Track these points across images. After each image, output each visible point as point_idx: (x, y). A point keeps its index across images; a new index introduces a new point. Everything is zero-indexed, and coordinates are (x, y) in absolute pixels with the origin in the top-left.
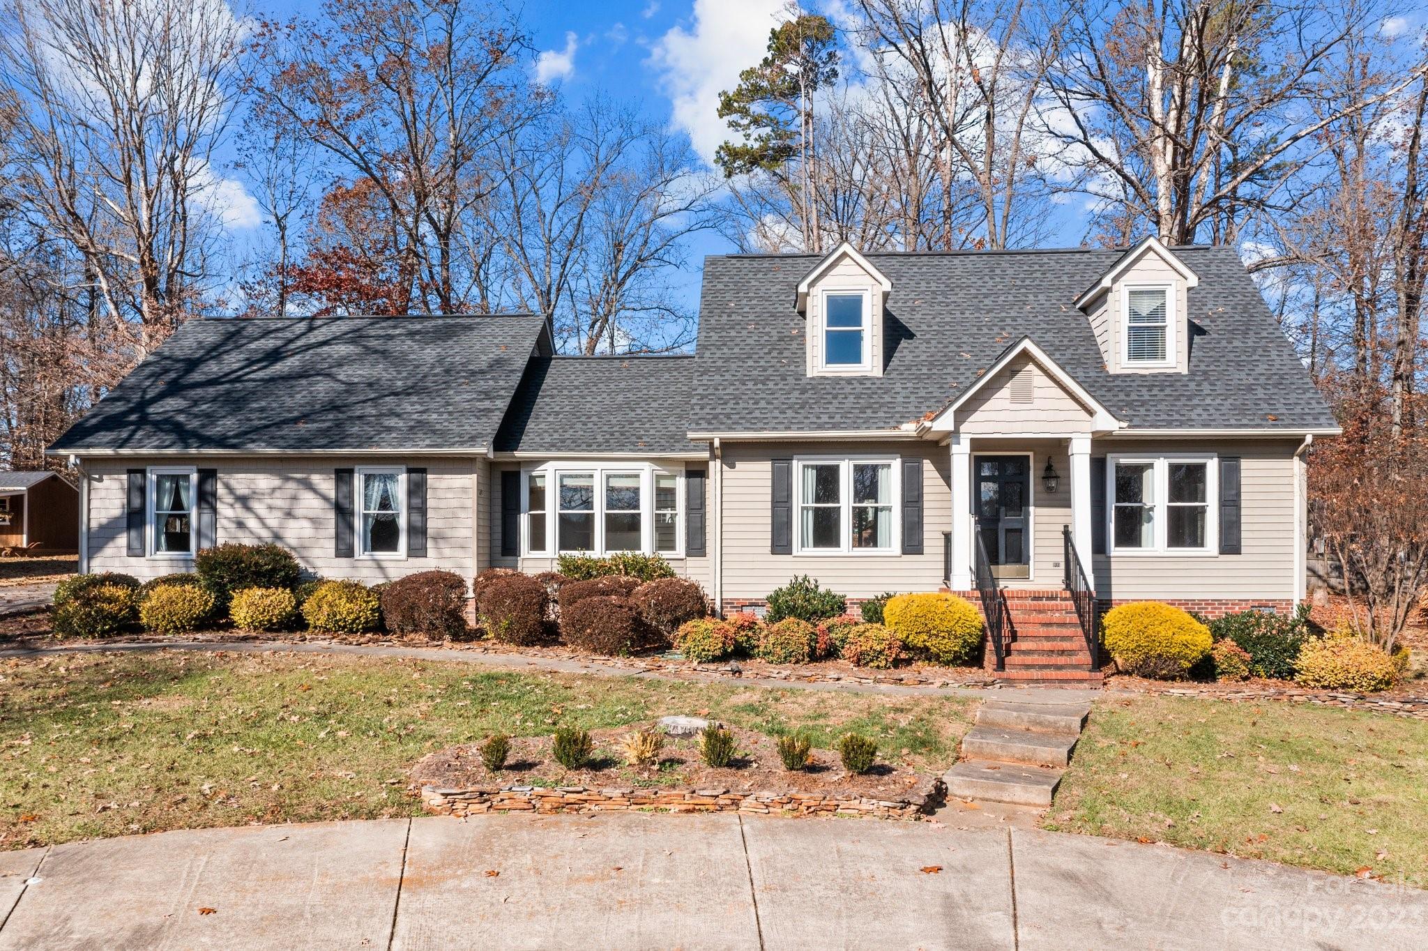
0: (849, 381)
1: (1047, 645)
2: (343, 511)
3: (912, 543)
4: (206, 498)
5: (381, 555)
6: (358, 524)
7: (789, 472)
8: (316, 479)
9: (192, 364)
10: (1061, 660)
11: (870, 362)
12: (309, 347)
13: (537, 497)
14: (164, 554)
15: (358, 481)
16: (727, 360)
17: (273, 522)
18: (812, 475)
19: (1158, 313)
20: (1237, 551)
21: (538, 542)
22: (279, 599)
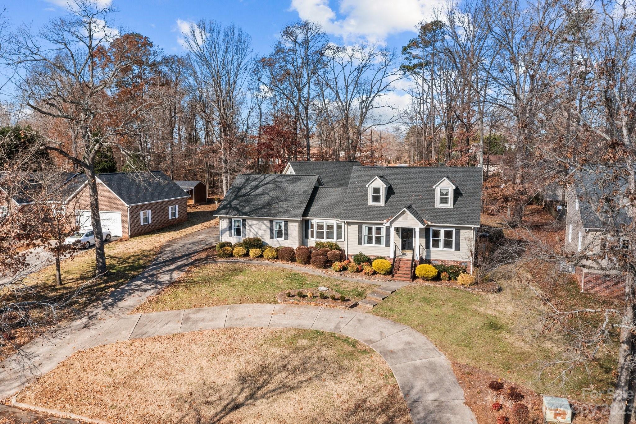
0: (377, 207)
1: (404, 272)
2: (271, 230)
3: (388, 244)
4: (244, 225)
5: (279, 239)
6: (274, 232)
7: (362, 227)
8: (265, 222)
9: (240, 189)
10: (405, 276)
11: (382, 203)
12: (264, 184)
13: (312, 225)
14: (236, 236)
15: (274, 223)
16: (352, 200)
17: (256, 230)
18: (367, 229)
19: (447, 194)
20: (459, 250)
21: (312, 236)
22: (259, 251)
